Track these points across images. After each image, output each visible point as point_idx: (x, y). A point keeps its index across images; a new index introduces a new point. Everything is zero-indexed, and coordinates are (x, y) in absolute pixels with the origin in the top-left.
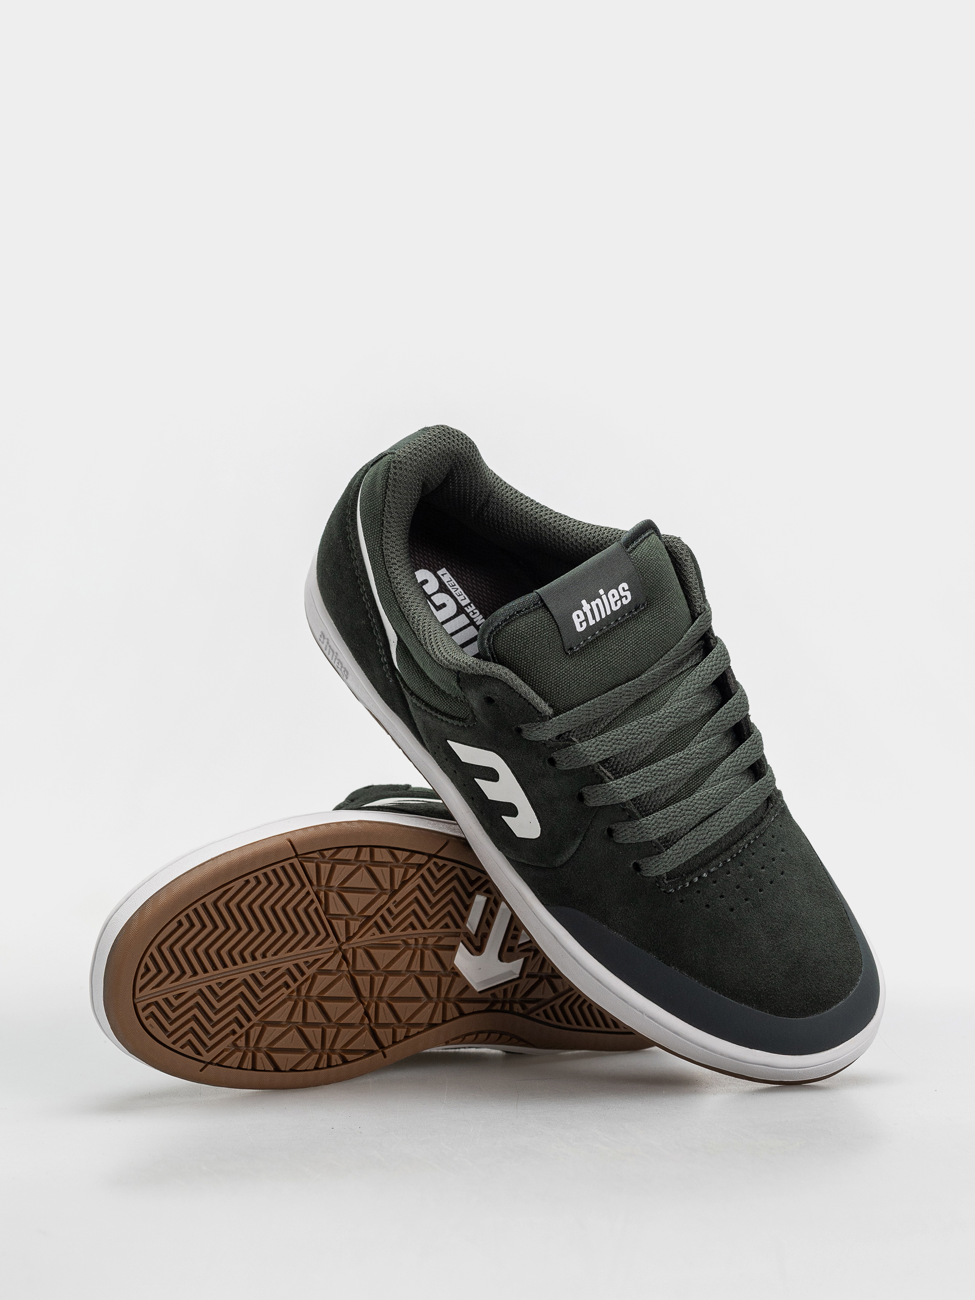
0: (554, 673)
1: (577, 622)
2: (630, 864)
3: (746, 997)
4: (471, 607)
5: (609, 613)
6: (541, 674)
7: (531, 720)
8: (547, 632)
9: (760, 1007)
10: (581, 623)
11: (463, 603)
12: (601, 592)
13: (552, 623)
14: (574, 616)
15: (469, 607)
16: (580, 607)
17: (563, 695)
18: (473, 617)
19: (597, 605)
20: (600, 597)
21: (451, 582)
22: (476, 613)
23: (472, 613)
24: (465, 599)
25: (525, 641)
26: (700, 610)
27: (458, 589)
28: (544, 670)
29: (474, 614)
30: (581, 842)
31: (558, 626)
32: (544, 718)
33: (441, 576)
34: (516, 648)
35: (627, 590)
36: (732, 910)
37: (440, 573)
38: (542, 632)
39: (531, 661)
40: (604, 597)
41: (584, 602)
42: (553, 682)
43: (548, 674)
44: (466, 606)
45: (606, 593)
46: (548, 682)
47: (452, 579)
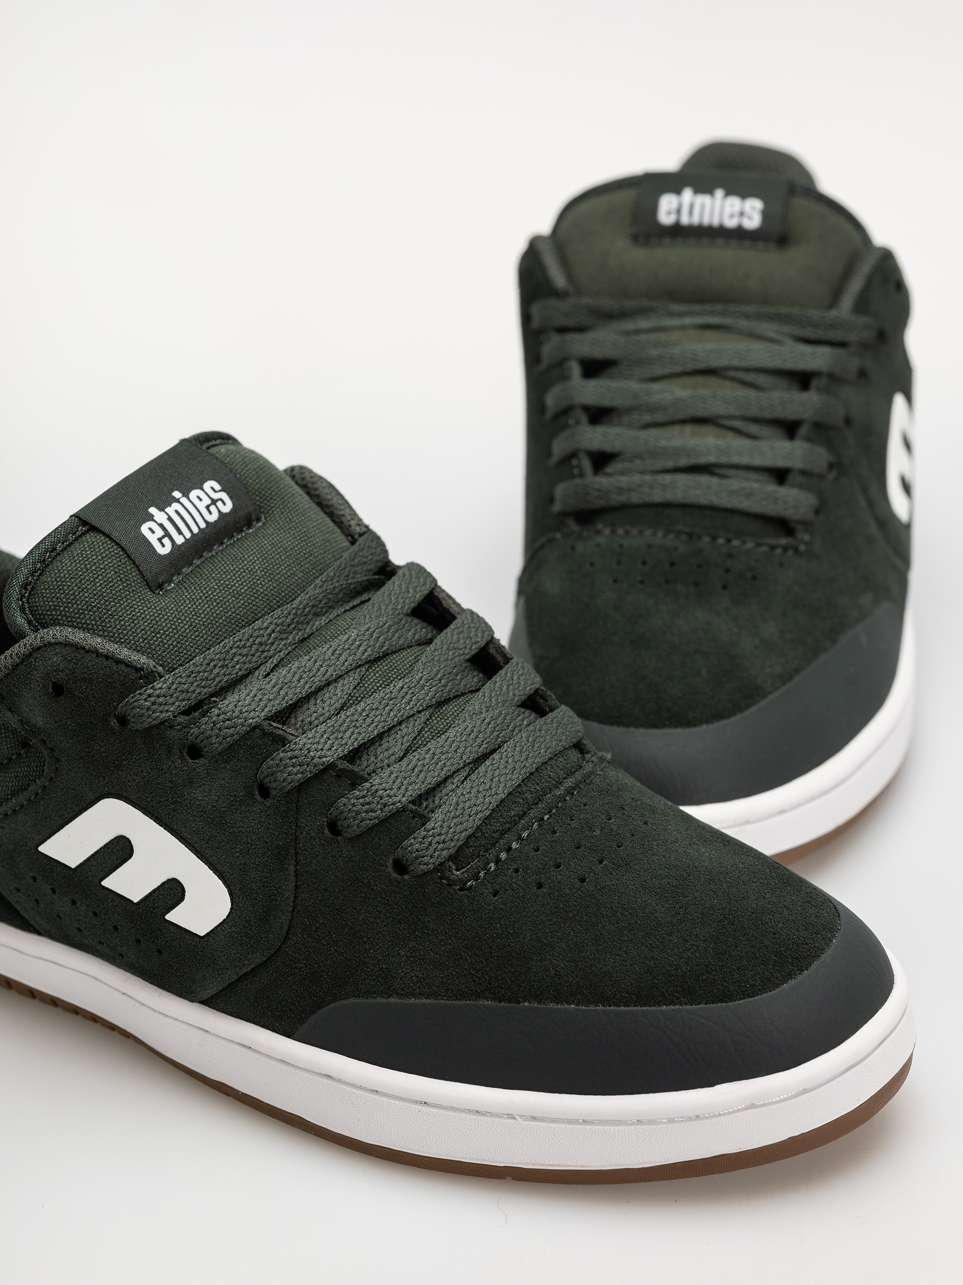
0: (143, 616)
1: (153, 539)
2: (387, 867)
3: (663, 992)
5: (203, 525)
6: (123, 623)
7: (132, 688)
8: (109, 560)
9: (694, 1000)
10: (160, 540)
12: (177, 494)
13: (112, 547)
17: (172, 644)
20: (178, 501)
25: (78, 581)
28: (125, 615)
30: (296, 871)
31: (123, 549)
32: (149, 677)
34: (68, 596)
35: (220, 491)
36: (583, 880)
38: (101, 562)
39: (99, 608)
40: (186, 500)
42: (147, 628)
43: (134, 620)
46: (138, 631)
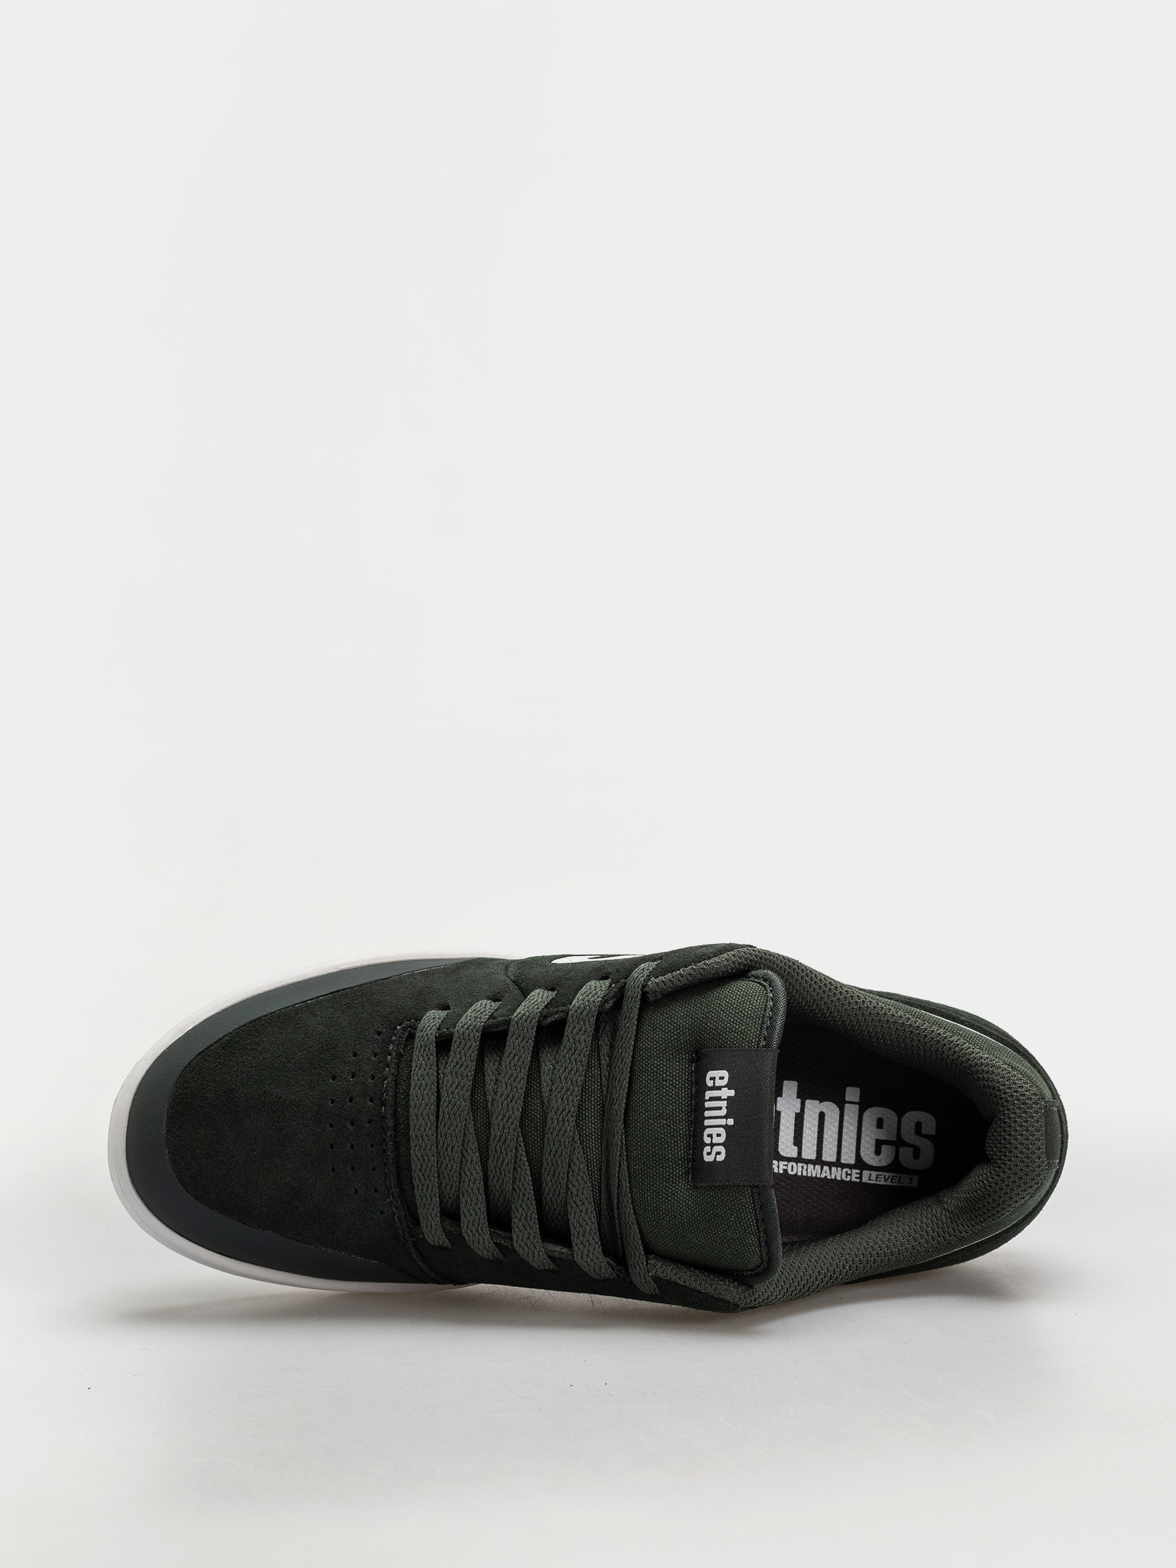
1: (718, 1073)
4: (856, 1178)
5: (706, 1121)
10: (714, 1078)
11: (866, 1173)
12: (731, 1122)
14: (725, 1073)
15: (858, 1176)
16: (729, 1086)
18: (845, 1170)
19: (720, 1108)
20: (726, 1117)
21: (897, 1181)
22: (846, 1177)
23: (849, 1172)
24: (869, 1179)
26: (651, 1263)
27: (886, 1181)
29: (847, 1174)
33: (911, 1176)
35: (716, 1158)
37: (916, 1178)
40: (723, 1122)
41: (732, 1093)
44: (861, 1174)
45: (726, 1127)
47: (900, 1185)
